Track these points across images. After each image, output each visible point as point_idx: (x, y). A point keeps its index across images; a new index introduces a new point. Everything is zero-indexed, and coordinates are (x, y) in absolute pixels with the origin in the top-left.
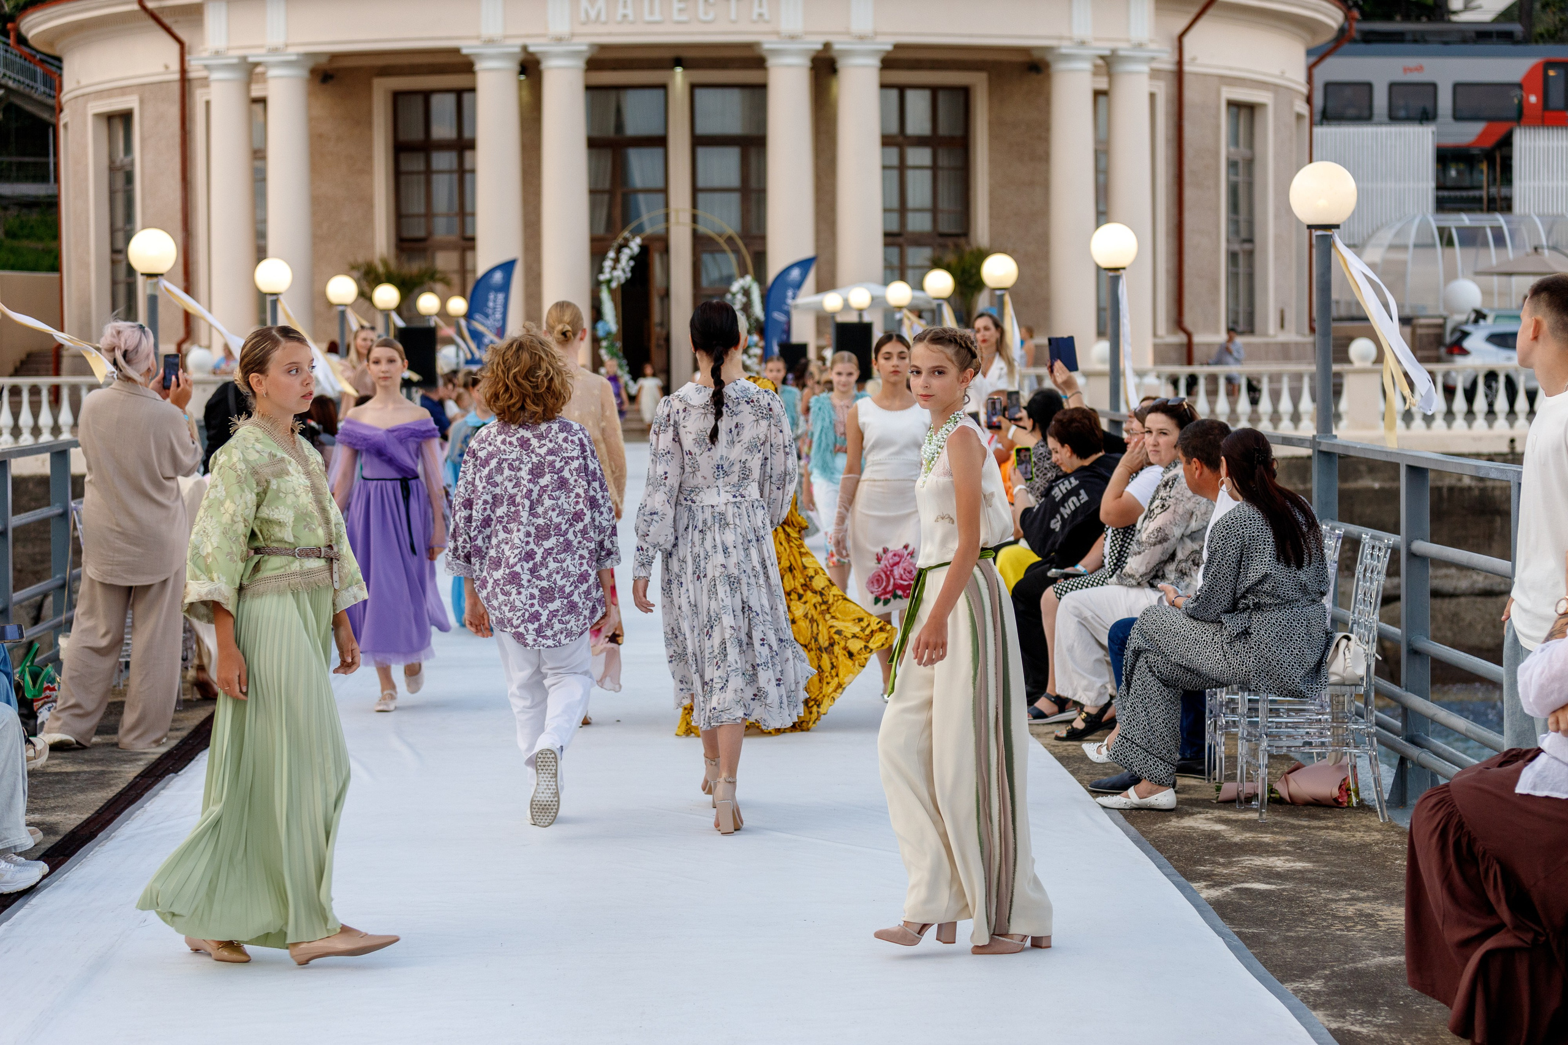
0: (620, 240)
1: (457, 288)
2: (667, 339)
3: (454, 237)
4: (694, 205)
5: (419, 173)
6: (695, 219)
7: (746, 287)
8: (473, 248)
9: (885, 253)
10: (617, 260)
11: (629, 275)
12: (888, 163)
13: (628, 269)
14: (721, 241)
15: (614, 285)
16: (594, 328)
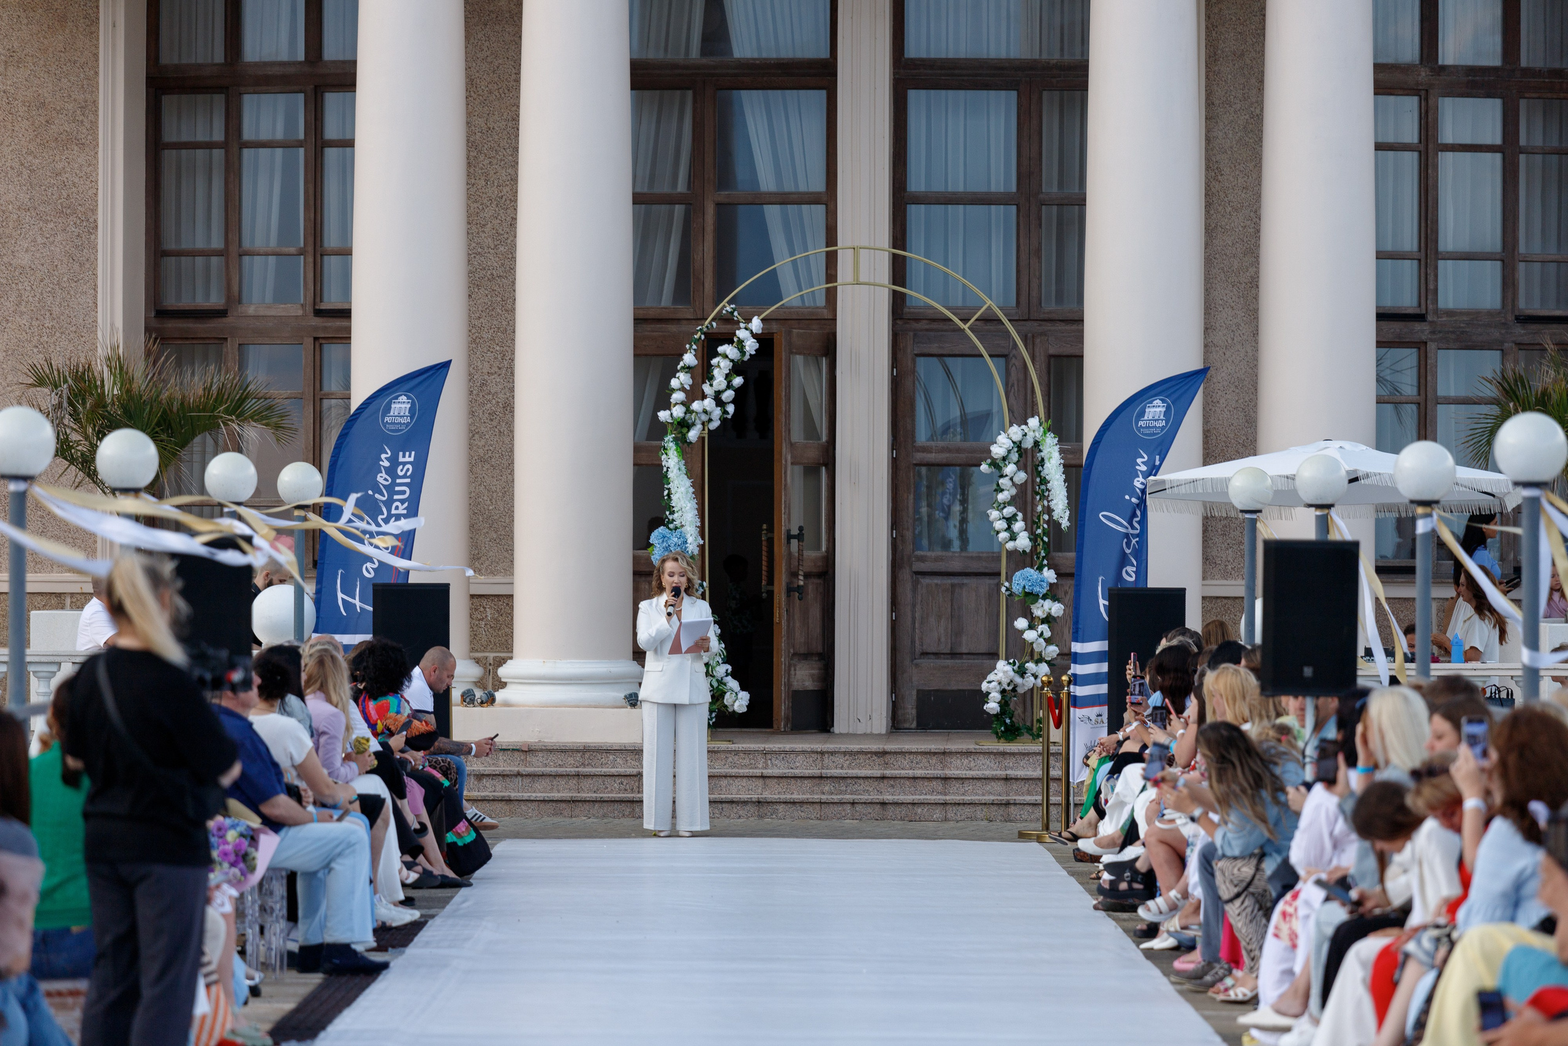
0: (710, 323)
1: (303, 438)
2: (826, 573)
3: (294, 309)
4: (899, 236)
5: (210, 146)
6: (899, 271)
7: (1028, 444)
8: (345, 338)
9: (1379, 361)
10: (705, 372)
11: (731, 409)
12: (1391, 139)
13: (728, 395)
14: (965, 327)
15: (693, 435)
16: (641, 542)
